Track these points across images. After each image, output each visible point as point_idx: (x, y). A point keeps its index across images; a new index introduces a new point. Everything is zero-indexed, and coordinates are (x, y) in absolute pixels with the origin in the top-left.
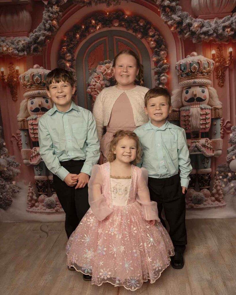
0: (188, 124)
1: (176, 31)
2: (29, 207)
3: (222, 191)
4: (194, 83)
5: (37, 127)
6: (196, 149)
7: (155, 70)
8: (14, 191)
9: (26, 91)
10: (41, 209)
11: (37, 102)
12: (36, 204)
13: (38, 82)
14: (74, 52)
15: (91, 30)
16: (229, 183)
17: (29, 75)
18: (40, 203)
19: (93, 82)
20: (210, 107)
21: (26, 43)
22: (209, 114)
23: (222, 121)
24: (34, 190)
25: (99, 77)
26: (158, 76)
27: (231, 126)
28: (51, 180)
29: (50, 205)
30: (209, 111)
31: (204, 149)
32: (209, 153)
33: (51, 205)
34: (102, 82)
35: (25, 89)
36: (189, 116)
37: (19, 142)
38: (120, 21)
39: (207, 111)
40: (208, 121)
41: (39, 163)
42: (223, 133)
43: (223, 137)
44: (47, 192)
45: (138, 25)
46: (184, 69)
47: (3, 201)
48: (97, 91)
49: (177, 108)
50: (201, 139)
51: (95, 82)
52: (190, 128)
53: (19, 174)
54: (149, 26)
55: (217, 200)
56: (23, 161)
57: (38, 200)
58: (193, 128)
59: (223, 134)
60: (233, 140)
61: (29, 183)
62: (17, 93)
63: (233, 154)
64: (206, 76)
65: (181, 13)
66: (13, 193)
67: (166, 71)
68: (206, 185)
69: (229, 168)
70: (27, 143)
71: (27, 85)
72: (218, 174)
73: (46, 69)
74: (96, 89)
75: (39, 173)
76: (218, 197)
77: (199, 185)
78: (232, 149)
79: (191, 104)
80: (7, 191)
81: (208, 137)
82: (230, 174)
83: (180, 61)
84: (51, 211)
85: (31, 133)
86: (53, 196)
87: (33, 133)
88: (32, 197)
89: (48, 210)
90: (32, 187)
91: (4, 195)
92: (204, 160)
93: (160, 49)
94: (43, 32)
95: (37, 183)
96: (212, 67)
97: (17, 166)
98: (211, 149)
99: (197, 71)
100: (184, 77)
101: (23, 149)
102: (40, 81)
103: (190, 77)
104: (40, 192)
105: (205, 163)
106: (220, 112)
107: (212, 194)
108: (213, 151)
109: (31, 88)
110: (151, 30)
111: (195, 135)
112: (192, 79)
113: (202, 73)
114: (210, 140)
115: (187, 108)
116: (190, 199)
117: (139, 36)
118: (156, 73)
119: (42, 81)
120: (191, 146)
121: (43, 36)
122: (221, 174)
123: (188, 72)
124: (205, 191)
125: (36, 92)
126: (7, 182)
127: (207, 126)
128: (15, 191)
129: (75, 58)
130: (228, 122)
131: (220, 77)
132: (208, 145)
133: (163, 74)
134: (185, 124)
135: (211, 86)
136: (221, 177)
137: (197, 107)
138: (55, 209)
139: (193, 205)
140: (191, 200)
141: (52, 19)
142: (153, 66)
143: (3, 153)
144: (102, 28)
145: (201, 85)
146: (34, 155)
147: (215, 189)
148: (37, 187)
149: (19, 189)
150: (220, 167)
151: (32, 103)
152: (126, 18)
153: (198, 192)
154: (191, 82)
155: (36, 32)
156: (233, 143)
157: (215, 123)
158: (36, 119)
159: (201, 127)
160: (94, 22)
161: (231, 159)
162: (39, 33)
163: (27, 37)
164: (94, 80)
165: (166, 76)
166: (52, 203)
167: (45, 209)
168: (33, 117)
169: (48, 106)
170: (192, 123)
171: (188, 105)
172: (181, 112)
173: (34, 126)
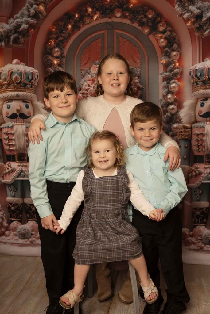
0: (201, 145)
1: (193, 27)
5: (13, 137)
7: (164, 75)
9: (2, 92)
10: (12, 239)
11: (15, 106)
12: (7, 232)
13: (18, 81)
14: (64, 47)
15: (87, 21)
17: (6, 72)
18: (11, 231)
19: (86, 86)
21: (4, 31)
24: (5, 215)
25: (93, 80)
26: (168, 83)
28: (27, 204)
29: (24, 234)
36: (203, 135)
38: (123, 11)
44: (21, 218)
45: (146, 17)
46: (201, 75)
49: (188, 124)
51: (88, 86)
52: (204, 149)
54: (159, 19)
57: (9, 228)
58: (207, 149)
65: (201, 4)
67: (178, 78)
71: (4, 85)
73: (28, 66)
75: (13, 194)
79: (207, 120)
83: (196, 65)
84: (25, 243)
85: (5, 144)
86: (29, 224)
87: (8, 144)
88: (1, 224)
89: (21, 241)
90: (3, 211)
93: (171, 48)
94: (27, 19)
95: (9, 206)
100: (199, 85)
102: (20, 80)
104: (12, 218)
109: (8, 88)
110: (161, 24)
112: (209, 88)
115: (202, 124)
116: (200, 238)
117: (146, 31)
118: (165, 79)
119: (23, 80)
120: (204, 172)
121: (26, 24)
123: (206, 79)
125: (15, 93)
129: (65, 54)
133: (173, 81)
134: (198, 145)
138: (30, 240)
139: (203, 245)
140: (201, 240)
141: (39, 3)
142: (161, 69)
144: (101, 19)
146: (7, 171)
148: (9, 212)
151: (9, 107)
152: (131, 7)
154: (209, 92)
155: (17, 18)
158: (12, 127)
160: (90, 10)
162: (22, 20)
163: (6, 23)
164: (87, 82)
165: (177, 83)
166: (26, 232)
167: (17, 240)
168: (9, 124)
169: (29, 113)
170: (207, 143)
171: (203, 121)
172: (193, 130)
173: (9, 135)
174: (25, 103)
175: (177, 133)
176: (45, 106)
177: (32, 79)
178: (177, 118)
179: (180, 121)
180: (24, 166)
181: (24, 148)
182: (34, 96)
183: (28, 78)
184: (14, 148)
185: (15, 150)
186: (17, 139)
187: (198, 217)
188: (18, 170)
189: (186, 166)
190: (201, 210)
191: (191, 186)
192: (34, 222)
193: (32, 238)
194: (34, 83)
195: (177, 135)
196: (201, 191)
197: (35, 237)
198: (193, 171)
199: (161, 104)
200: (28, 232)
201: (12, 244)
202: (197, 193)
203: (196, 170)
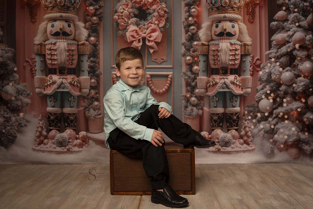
0: (217, 59)
2: (36, 144)
3: (251, 133)
4: (225, 17)
5: (56, 53)
6: (225, 85)
7: (186, 2)
8: (20, 125)
9: (48, 13)
10: (50, 147)
11: (58, 25)
12: (45, 141)
13: (62, 4)
16: (258, 125)
18: (49, 139)
19: (121, 9)
20: (240, 43)
22: (238, 50)
23: (251, 58)
24: (44, 124)
25: (128, 5)
26: (189, 8)
27: (261, 64)
28: (65, 113)
29: (61, 142)
30: (238, 47)
31: (233, 86)
32: (237, 91)
33: (63, 143)
34: (130, 10)
35: (46, 11)
37: (33, 69)
39: (236, 47)
40: (237, 57)
41: (53, 93)
42: (252, 70)
43: (252, 75)
44: (59, 127)
46: (215, 3)
47: (6, 136)
48: (124, 19)
49: (206, 42)
50: (230, 75)
51: (123, 9)
52: (219, 63)
53: (29, 105)
55: (246, 142)
56: (35, 89)
57: (47, 136)
58: (222, 63)
59: (253, 72)
60: (263, 79)
61: (40, 115)
62: (37, 14)
63: (262, 93)
64: (236, 11)
66: (19, 127)
67: (197, 4)
68: (234, 125)
69: (258, 108)
70: (42, 70)
71: (49, 7)
72: (247, 114)
74: (123, 17)
75: (53, 104)
76: (247, 140)
77: (227, 125)
78: (262, 88)
79: (221, 39)
80: (12, 125)
81: (237, 74)
82: (259, 115)
84: (62, 150)
85: (48, 58)
86: (66, 132)
87: (51, 59)
88: (41, 132)
89: (59, 149)
90: (43, 121)
91: (8, 129)
92: (233, 98)
95: (49, 116)
96: (242, 2)
97: (28, 95)
98: (240, 86)
99: (228, 5)
100: (214, 11)
101: (37, 76)
102: (64, 3)
103: (220, 11)
104: (51, 127)
105: (233, 102)
106: (250, 48)
107: (240, 136)
108: (242, 89)
109: (53, 10)
111: (224, 71)
112: (222, 13)
113: (232, 8)
114: (239, 77)
115: (217, 42)
116: (217, 140)
118: (187, 5)
119: (66, 4)
122: (249, 115)
123: (219, 6)
124: (233, 132)
125: (59, 14)
126: (12, 114)
127: (236, 62)
128: (22, 125)
130: (258, 59)
131: (250, 14)
132: (236, 83)
133: (193, 7)
134: (214, 59)
135: (241, 22)
136: (250, 117)
137: (227, 42)
138: (67, 147)
139: (220, 147)
140: (219, 142)
143: (13, 80)
145: (231, 20)
146: (49, 83)
147: (244, 130)
148: (49, 121)
149: (27, 122)
150: (249, 107)
151: (53, 26)
153: (226, 133)
154: (221, 16)
156: (263, 81)
157: (245, 60)
158: (55, 44)
159: (231, 63)
161: (260, 98)
164: (122, 7)
165: (196, 9)
166: (64, 140)
167: (55, 148)
168: (52, 41)
169: (71, 31)
170: (221, 58)
171: (218, 40)
172: (210, 47)
173: (52, 51)
174: (67, 23)
175: (197, 49)
176: (85, 26)
177: (75, 3)
178: (197, 37)
179: (199, 40)
180: (64, 78)
181: (65, 63)
182: (76, 17)
183: (71, 2)
184: (56, 63)
185: (57, 64)
186: (59, 55)
187: (215, 121)
188: (59, 82)
189: (205, 77)
190: (218, 116)
191: (209, 94)
192: (71, 130)
193: (69, 145)
194: (76, 6)
195: (197, 51)
196: (217, 99)
197: (71, 145)
198: (210, 81)
199: (184, 25)
200: (66, 140)
201: (50, 152)
202: (214, 100)
203: (213, 81)
